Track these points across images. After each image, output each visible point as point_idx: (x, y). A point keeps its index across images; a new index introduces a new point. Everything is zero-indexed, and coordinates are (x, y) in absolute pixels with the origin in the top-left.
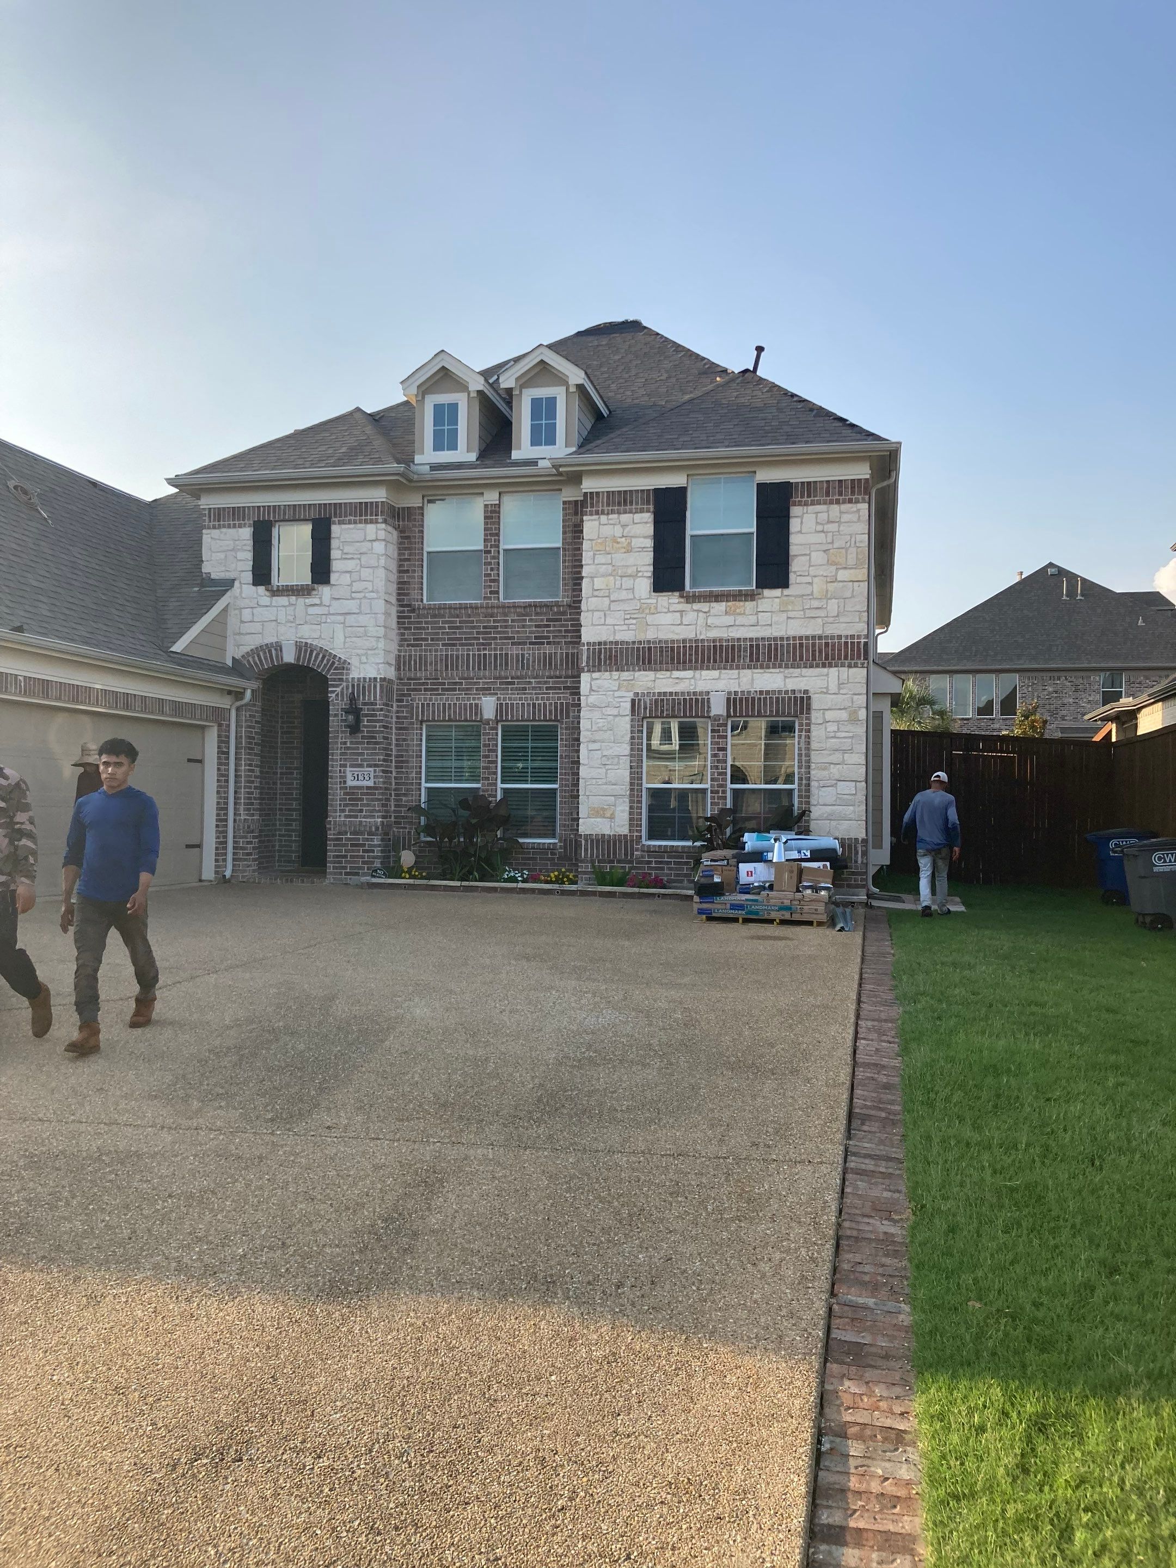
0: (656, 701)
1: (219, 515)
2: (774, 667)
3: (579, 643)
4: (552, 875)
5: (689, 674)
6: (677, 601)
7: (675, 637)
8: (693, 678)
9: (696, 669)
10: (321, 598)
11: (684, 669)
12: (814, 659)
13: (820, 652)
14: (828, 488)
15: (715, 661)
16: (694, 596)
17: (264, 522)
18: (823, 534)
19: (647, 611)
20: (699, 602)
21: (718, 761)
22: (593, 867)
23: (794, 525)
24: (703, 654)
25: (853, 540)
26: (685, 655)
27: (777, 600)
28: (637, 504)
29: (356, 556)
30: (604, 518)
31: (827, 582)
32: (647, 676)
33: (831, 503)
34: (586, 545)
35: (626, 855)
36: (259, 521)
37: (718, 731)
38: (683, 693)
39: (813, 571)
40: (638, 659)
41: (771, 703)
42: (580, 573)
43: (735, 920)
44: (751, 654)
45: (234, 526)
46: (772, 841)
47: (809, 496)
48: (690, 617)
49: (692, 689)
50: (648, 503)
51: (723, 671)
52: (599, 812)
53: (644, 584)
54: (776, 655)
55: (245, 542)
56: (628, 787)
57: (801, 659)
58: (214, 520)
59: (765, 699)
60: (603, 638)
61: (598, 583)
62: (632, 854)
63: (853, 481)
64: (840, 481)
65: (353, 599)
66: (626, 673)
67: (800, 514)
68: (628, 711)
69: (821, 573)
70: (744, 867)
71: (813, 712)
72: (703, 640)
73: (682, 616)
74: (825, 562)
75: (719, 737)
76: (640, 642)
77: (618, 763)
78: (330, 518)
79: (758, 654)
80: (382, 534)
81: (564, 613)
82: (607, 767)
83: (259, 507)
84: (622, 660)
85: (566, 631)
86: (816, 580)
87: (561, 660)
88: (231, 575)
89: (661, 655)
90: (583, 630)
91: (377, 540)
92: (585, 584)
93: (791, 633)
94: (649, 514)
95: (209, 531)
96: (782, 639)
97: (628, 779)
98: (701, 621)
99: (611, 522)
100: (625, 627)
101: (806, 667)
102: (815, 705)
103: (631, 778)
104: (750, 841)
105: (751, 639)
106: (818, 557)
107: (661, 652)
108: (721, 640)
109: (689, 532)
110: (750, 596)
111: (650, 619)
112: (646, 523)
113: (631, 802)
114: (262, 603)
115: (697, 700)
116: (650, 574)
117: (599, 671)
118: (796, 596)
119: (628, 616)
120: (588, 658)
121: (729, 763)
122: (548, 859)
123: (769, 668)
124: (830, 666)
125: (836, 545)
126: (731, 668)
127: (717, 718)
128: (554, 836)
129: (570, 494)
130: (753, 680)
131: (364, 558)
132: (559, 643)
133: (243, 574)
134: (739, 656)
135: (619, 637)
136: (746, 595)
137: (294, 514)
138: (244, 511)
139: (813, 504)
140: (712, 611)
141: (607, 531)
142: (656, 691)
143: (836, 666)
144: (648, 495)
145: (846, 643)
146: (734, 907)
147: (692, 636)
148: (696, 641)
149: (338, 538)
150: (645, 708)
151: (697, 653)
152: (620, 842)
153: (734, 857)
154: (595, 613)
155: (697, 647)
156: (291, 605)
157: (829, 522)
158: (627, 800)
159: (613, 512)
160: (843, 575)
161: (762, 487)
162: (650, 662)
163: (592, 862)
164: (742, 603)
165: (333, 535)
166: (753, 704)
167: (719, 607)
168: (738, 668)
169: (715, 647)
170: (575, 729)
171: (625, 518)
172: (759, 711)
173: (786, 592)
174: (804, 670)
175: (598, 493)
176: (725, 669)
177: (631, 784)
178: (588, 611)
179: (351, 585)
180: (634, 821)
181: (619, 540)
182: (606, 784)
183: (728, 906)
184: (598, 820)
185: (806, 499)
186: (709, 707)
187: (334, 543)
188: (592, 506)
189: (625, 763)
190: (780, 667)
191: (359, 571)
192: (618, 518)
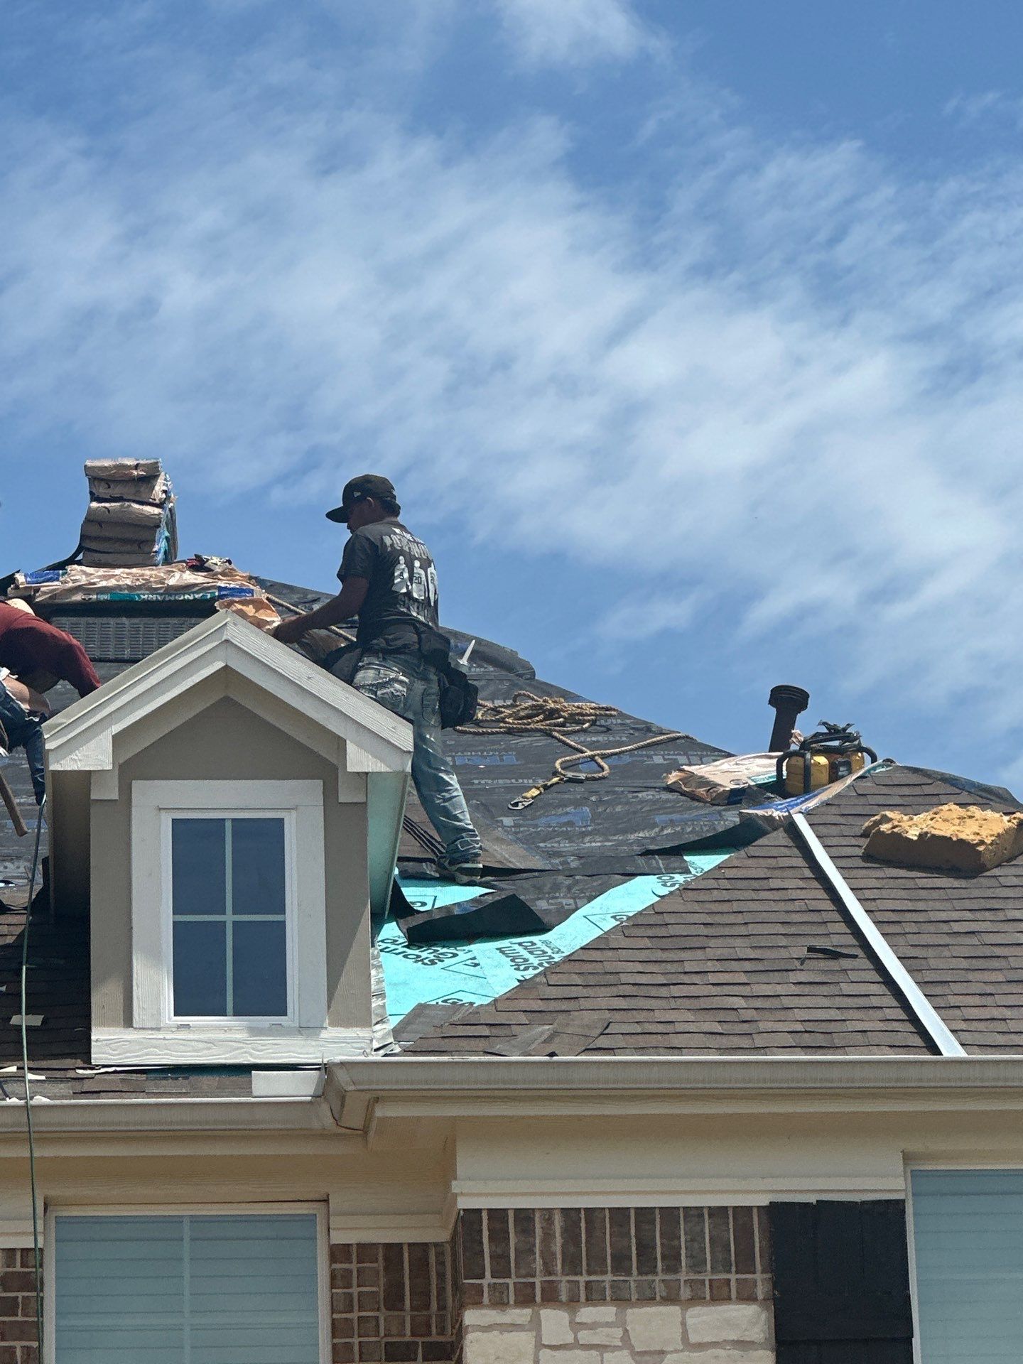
28: (697, 1264)
30: (554, 1321)
50: (745, 1264)
99: (585, 1337)
112: (741, 1345)
129: (379, 1217)
144: (744, 1233)
159: (594, 1296)
171: (651, 1321)
175: (525, 1217)
192: (621, 1323)
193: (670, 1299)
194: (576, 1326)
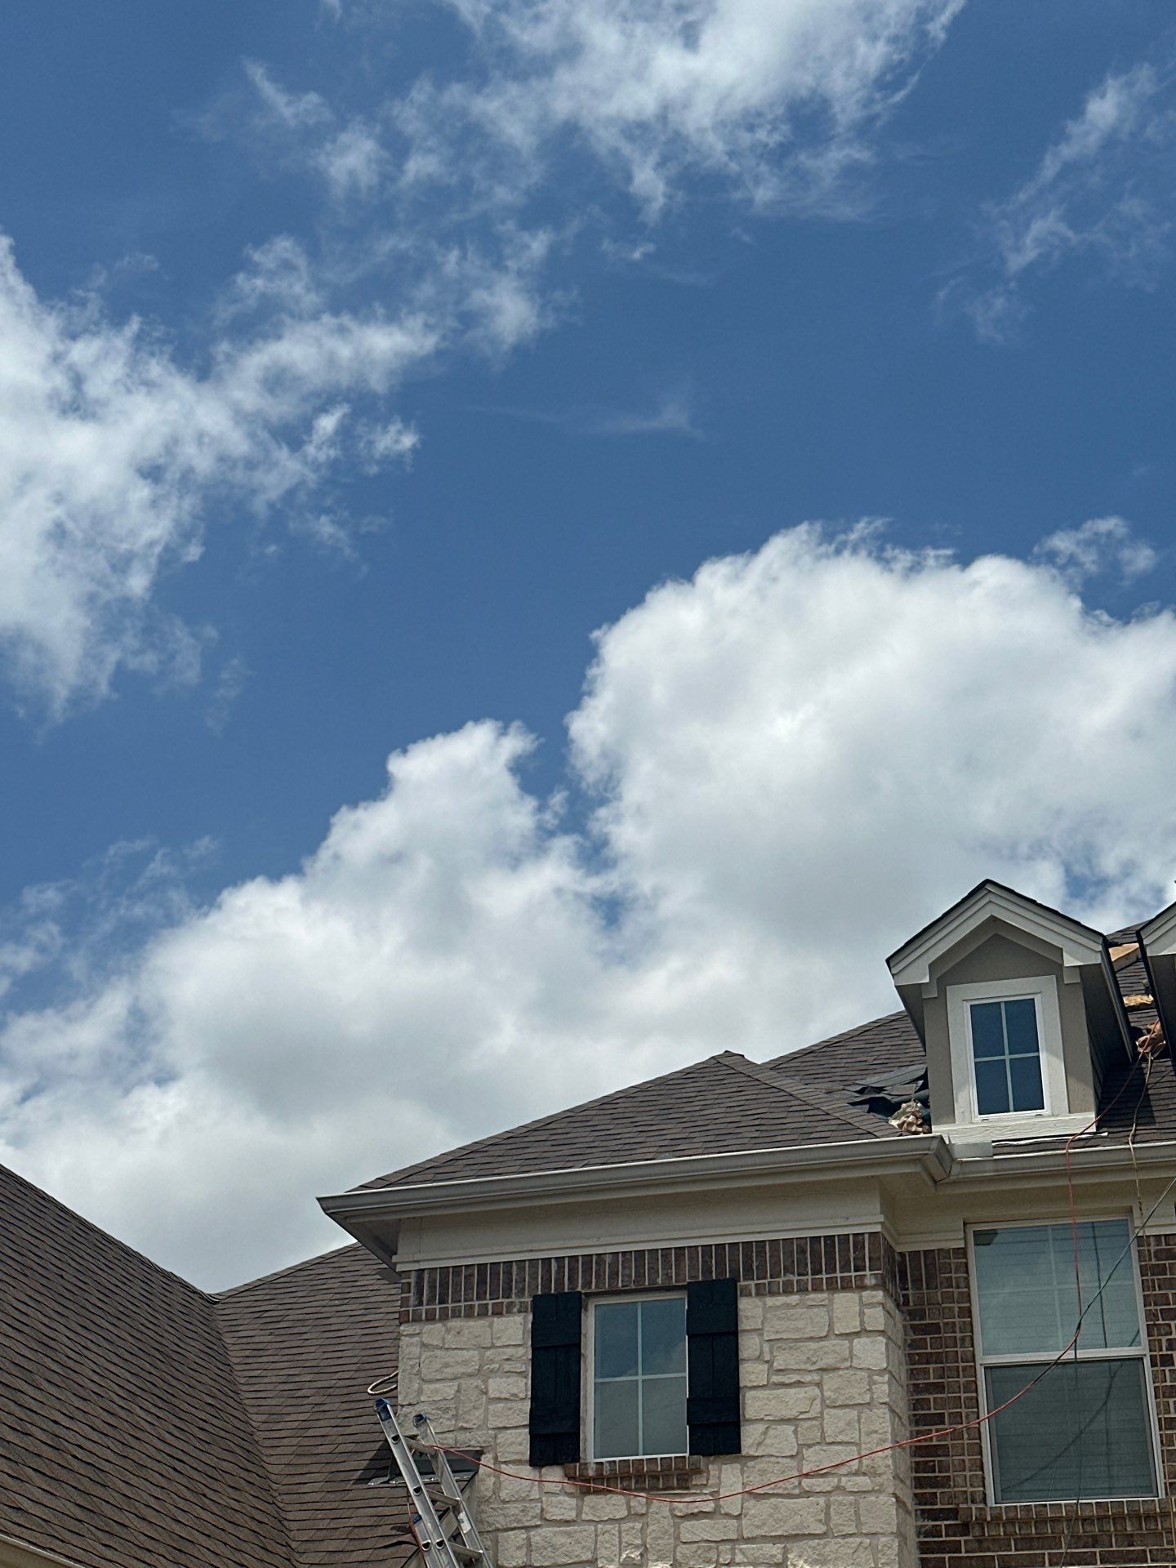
1: (444, 1285)
10: (716, 1497)
17: (560, 1295)
29: (808, 1378)
36: (546, 1296)
45: (483, 1313)
55: (510, 1351)
58: (431, 1301)
65: (807, 1494)
78: (734, 1280)
80: (877, 1318)
83: (547, 1262)
88: (474, 1440)
91: (863, 1332)
95: (415, 1328)
114: (555, 1513)
131: (830, 1381)
133: (503, 1437)
137: (640, 1275)
138: (509, 1273)
149: (759, 1331)
156: (633, 1516)
165: (744, 1325)
179: (797, 1456)
187: (748, 1346)
191: (820, 1417)
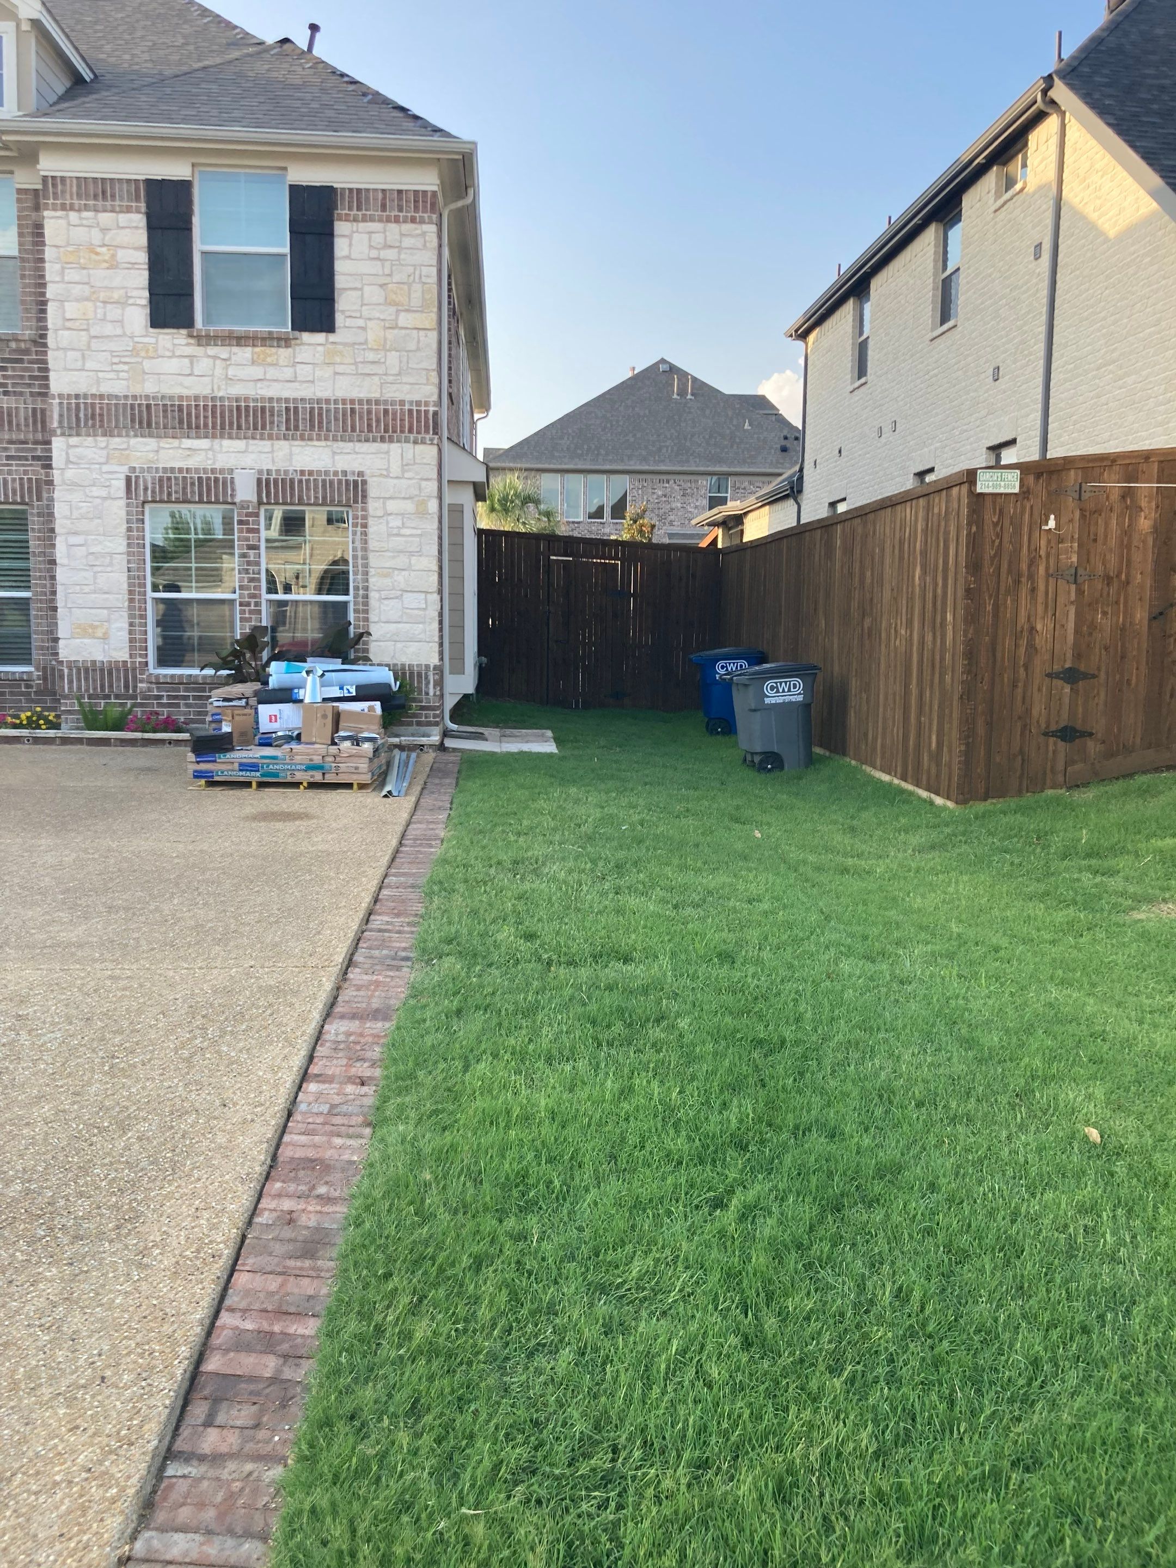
0: (161, 479)
2: (319, 439)
3: (45, 395)
4: (23, 716)
5: (204, 443)
6: (184, 341)
7: (185, 392)
8: (211, 449)
9: (214, 437)
11: (198, 437)
12: (370, 430)
13: (378, 421)
14: (384, 198)
15: (239, 427)
16: (208, 336)
18: (379, 263)
19: (143, 354)
20: (216, 345)
21: (249, 563)
22: (81, 704)
23: (341, 247)
24: (223, 417)
25: (417, 273)
26: (197, 417)
27: (320, 348)
28: (121, 199)
30: (73, 216)
31: (386, 328)
32: (146, 444)
33: (388, 220)
34: (49, 253)
35: (127, 687)
37: (247, 523)
38: (197, 470)
39: (366, 311)
40: (133, 420)
41: (316, 487)
42: (44, 294)
43: (248, 785)
44: (288, 420)
46: (304, 674)
47: (359, 209)
48: (203, 365)
49: (209, 465)
50: (137, 199)
51: (251, 442)
52: (86, 630)
53: (138, 315)
54: (320, 422)
56: (126, 597)
57: (353, 430)
59: (308, 481)
60: (82, 389)
61: (72, 309)
62: (135, 687)
63: (416, 192)
64: (400, 192)
66: (117, 440)
67: (347, 233)
68: (122, 493)
69: (377, 315)
70: (265, 711)
71: (370, 501)
72: (222, 399)
73: (192, 363)
74: (382, 300)
75: (249, 531)
76: (135, 397)
77: (111, 564)
79: (296, 420)
81: (27, 352)
82: (96, 569)
84: (109, 421)
85: (31, 377)
86: (370, 324)
87: (26, 419)
89: (165, 417)
90: (52, 375)
92: (51, 308)
93: (340, 394)
94: (140, 216)
96: (328, 401)
97: (125, 586)
98: (219, 371)
99: (85, 222)
100: (112, 375)
101: (360, 441)
102: (372, 492)
103: (130, 585)
104: (278, 673)
105: (287, 400)
106: (373, 294)
107: (165, 411)
108: (246, 399)
109: (199, 246)
110: (284, 341)
111: (147, 364)
112: (137, 228)
113: (131, 616)
115: (216, 480)
116: (145, 302)
117: (78, 435)
118: (345, 344)
119: (116, 360)
120: (61, 416)
121: (263, 567)
122: (22, 694)
123: (310, 439)
124: (391, 440)
125: (396, 278)
126: (262, 439)
127: (244, 505)
128: (28, 662)
129: (25, 179)
130: (291, 454)
132: (21, 394)
134: (272, 423)
135: (105, 389)
136: (279, 339)
139: (364, 220)
140: (233, 358)
141: (80, 234)
142: (161, 466)
143: (399, 441)
144: (137, 189)
145: (410, 411)
146: (244, 767)
147: (206, 391)
148: (213, 399)
150: (146, 489)
151: (214, 416)
152: (118, 670)
153: (256, 693)
154: (70, 353)
155: (214, 407)
157: (387, 246)
158: (126, 615)
159: (86, 208)
160: (404, 320)
161: (295, 190)
162: (149, 425)
163: (79, 698)
164: (274, 350)
166: (292, 488)
167: (245, 353)
168: (270, 438)
169: (238, 408)
170: (48, 515)
171: (105, 218)
172: (300, 498)
173: (332, 337)
174: (358, 445)
175: (63, 179)
176: (253, 438)
177: (131, 592)
178: (58, 349)
180: (138, 644)
181: (99, 250)
182: (95, 592)
183: (236, 766)
184: (86, 641)
185: (355, 212)
186: (233, 490)
188: (56, 197)
189: (121, 562)
190: (326, 439)
192: (95, 218)
193: (112, 211)
194: (81, 218)
